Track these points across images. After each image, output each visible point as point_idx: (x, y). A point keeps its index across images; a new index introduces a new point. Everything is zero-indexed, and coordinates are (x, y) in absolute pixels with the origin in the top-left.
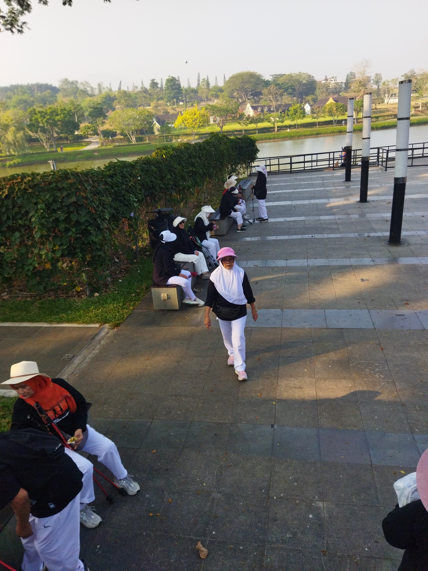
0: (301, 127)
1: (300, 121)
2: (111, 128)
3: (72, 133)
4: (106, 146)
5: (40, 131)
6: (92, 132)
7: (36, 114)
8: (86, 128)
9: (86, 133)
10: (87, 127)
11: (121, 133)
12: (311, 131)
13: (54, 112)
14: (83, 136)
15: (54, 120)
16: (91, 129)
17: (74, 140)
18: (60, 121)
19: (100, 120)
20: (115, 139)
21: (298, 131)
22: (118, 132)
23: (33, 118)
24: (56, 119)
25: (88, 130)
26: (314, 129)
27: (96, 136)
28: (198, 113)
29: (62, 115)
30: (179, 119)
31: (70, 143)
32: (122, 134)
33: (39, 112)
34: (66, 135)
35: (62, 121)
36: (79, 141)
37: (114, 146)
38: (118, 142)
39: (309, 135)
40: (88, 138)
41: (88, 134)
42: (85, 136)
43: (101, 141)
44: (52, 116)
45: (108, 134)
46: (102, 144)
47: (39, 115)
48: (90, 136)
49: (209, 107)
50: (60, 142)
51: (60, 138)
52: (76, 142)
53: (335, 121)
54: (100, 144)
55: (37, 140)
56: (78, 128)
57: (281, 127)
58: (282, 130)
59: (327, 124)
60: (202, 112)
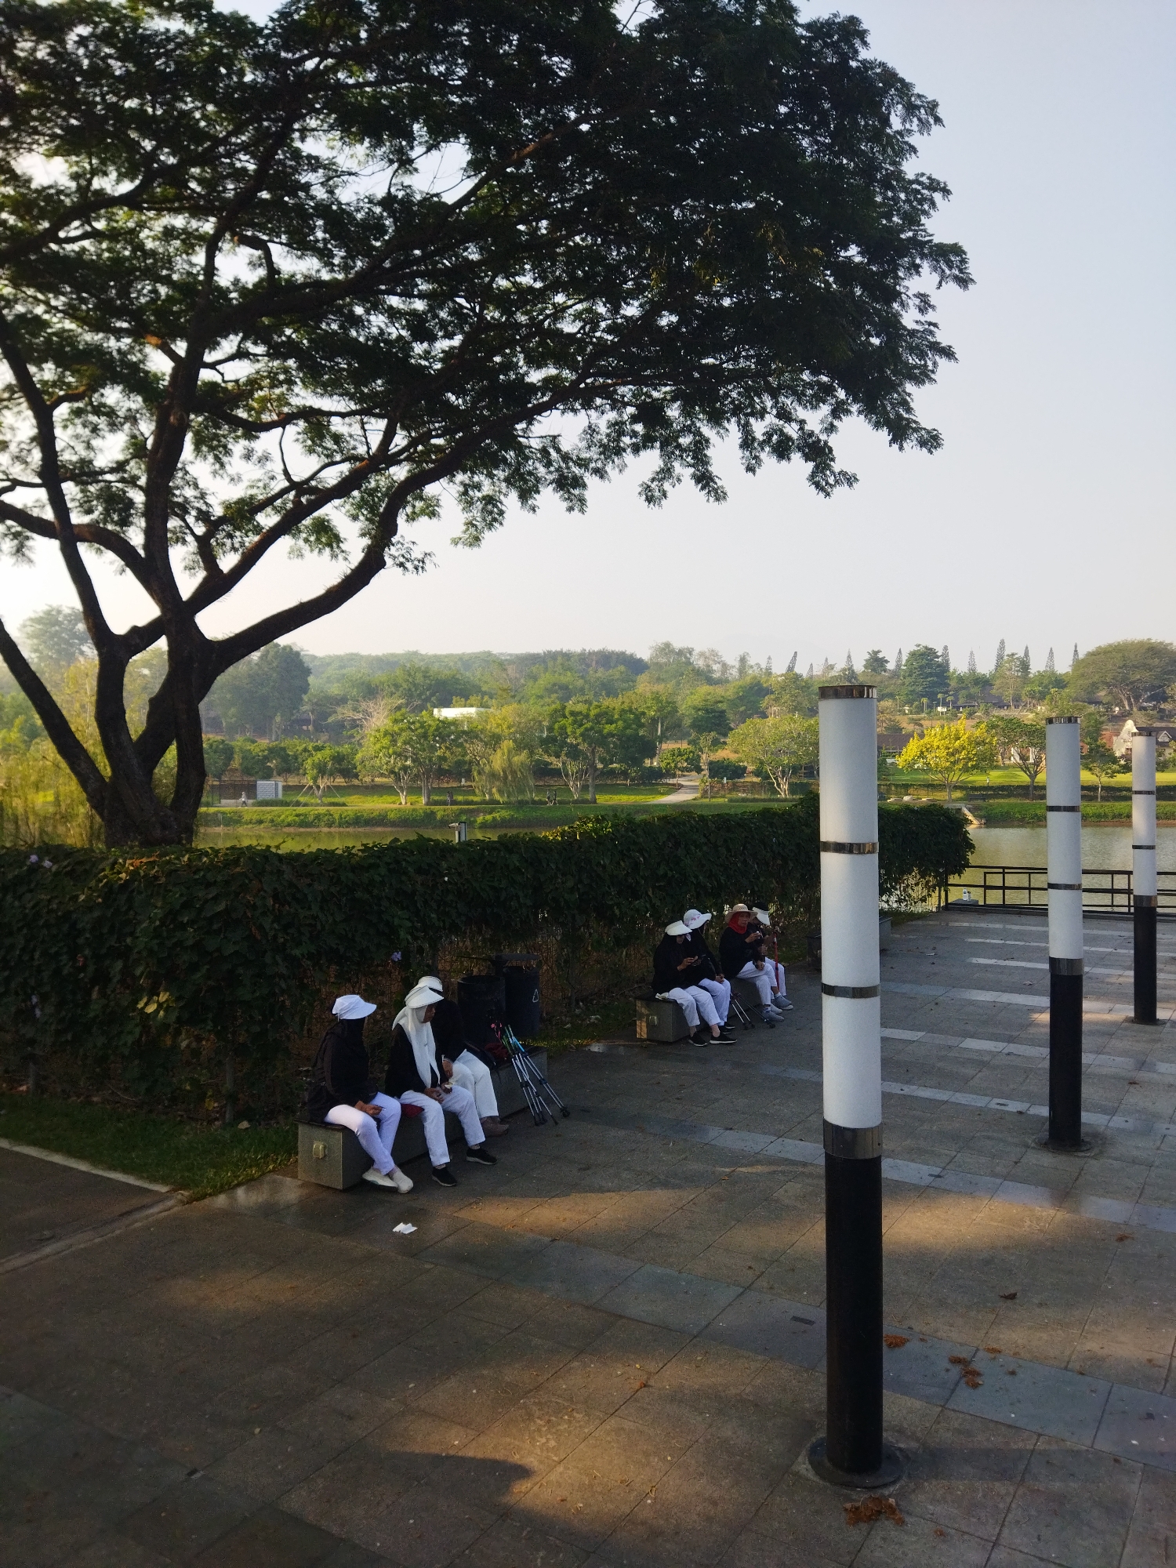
2: (733, 757)
3: (638, 762)
4: (713, 797)
5: (566, 755)
6: (685, 764)
7: (565, 717)
8: (674, 755)
9: (673, 765)
10: (676, 752)
11: (757, 770)
13: (605, 716)
14: (664, 771)
15: (600, 732)
16: (685, 757)
17: (641, 778)
18: (613, 736)
19: (705, 740)
20: (739, 784)
22: (751, 768)
23: (556, 726)
24: (605, 731)
25: (679, 758)
27: (694, 773)
28: (966, 736)
29: (620, 723)
30: (912, 748)
31: (630, 785)
32: (757, 773)
33: (572, 713)
34: (624, 767)
35: (619, 736)
36: (653, 781)
37: (731, 800)
38: (744, 791)
40: (674, 776)
41: (676, 767)
42: (668, 771)
43: (702, 784)
44: (599, 723)
45: (719, 770)
46: (704, 794)
47: (571, 719)
48: (680, 773)
49: (999, 723)
50: (609, 782)
51: (612, 772)
52: (644, 784)
54: (701, 791)
55: (556, 773)
56: (652, 756)
60: (977, 733)
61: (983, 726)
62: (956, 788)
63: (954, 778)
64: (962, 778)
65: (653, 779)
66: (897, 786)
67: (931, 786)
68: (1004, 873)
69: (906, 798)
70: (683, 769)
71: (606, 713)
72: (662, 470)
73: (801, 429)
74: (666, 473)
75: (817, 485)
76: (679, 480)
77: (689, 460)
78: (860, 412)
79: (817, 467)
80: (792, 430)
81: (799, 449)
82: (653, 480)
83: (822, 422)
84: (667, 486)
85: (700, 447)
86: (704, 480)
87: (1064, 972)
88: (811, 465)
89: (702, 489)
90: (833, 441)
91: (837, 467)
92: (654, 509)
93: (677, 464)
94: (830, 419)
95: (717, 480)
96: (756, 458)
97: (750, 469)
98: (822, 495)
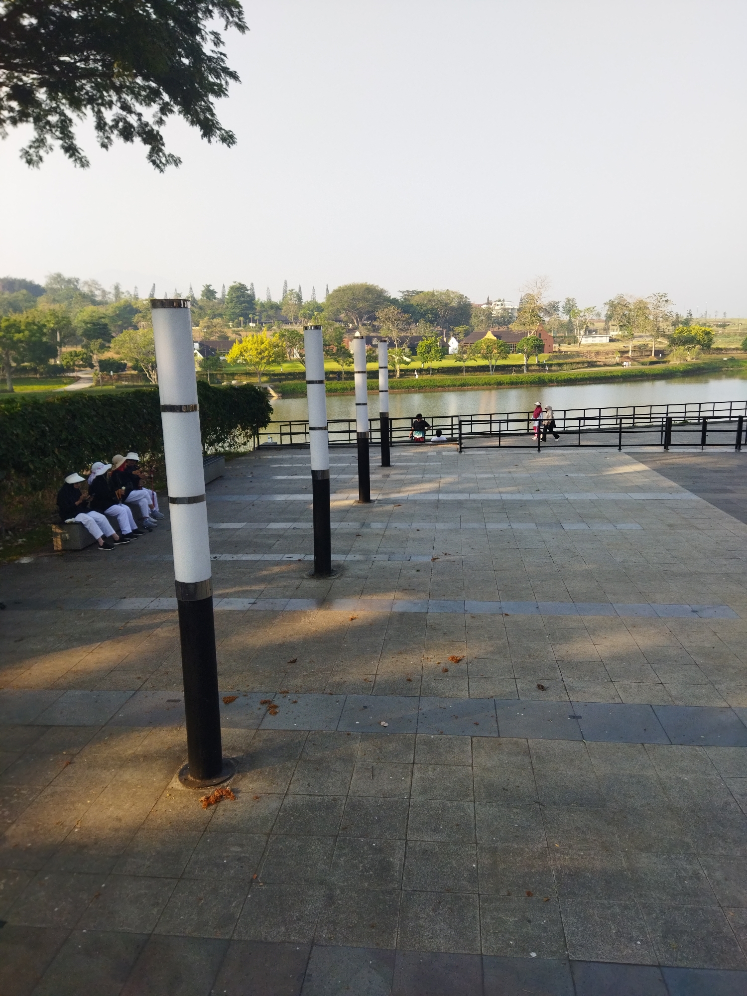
0: (438, 372)
1: (436, 364)
2: (116, 357)
3: (44, 361)
4: (104, 385)
6: (81, 362)
8: (71, 356)
9: (71, 363)
10: (73, 354)
11: (134, 366)
12: (454, 380)
13: (13, 327)
14: (65, 367)
15: (11, 339)
16: (81, 357)
17: (48, 373)
18: (22, 342)
19: (95, 344)
20: (122, 376)
21: (432, 378)
22: (129, 364)
24: (15, 339)
25: (76, 358)
26: (458, 377)
27: (88, 369)
28: (267, 342)
29: (27, 333)
30: (235, 350)
31: (40, 378)
32: (135, 368)
34: (33, 365)
35: (26, 342)
36: (58, 375)
37: (117, 387)
38: (126, 381)
39: (449, 386)
40: (73, 371)
41: (74, 364)
42: (68, 367)
43: (96, 376)
44: (9, 332)
45: (106, 366)
46: (98, 383)
48: (78, 368)
49: (286, 333)
50: (23, 376)
51: (24, 369)
52: (51, 377)
53: (493, 366)
54: (95, 381)
56: (55, 356)
57: (407, 370)
58: (408, 375)
59: (480, 371)
60: (274, 339)
61: (277, 335)
62: (263, 374)
63: (262, 368)
64: (266, 368)
65: (57, 374)
66: (227, 374)
67: (248, 374)
68: (290, 425)
69: (234, 382)
70: (79, 366)
71: (14, 325)
72: (37, 140)
73: (140, 120)
74: (40, 142)
75: (154, 162)
76: (51, 149)
77: (58, 133)
78: (180, 112)
79: (153, 149)
80: (133, 120)
81: (140, 135)
82: (30, 147)
83: (154, 116)
84: (42, 152)
85: (64, 126)
86: (71, 150)
87: (320, 478)
88: (148, 148)
89: (71, 157)
90: (163, 131)
91: (167, 150)
92: (32, 170)
93: (48, 137)
94: (159, 115)
95: (80, 151)
96: (108, 138)
97: (104, 146)
98: (158, 171)
